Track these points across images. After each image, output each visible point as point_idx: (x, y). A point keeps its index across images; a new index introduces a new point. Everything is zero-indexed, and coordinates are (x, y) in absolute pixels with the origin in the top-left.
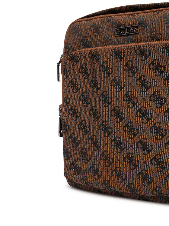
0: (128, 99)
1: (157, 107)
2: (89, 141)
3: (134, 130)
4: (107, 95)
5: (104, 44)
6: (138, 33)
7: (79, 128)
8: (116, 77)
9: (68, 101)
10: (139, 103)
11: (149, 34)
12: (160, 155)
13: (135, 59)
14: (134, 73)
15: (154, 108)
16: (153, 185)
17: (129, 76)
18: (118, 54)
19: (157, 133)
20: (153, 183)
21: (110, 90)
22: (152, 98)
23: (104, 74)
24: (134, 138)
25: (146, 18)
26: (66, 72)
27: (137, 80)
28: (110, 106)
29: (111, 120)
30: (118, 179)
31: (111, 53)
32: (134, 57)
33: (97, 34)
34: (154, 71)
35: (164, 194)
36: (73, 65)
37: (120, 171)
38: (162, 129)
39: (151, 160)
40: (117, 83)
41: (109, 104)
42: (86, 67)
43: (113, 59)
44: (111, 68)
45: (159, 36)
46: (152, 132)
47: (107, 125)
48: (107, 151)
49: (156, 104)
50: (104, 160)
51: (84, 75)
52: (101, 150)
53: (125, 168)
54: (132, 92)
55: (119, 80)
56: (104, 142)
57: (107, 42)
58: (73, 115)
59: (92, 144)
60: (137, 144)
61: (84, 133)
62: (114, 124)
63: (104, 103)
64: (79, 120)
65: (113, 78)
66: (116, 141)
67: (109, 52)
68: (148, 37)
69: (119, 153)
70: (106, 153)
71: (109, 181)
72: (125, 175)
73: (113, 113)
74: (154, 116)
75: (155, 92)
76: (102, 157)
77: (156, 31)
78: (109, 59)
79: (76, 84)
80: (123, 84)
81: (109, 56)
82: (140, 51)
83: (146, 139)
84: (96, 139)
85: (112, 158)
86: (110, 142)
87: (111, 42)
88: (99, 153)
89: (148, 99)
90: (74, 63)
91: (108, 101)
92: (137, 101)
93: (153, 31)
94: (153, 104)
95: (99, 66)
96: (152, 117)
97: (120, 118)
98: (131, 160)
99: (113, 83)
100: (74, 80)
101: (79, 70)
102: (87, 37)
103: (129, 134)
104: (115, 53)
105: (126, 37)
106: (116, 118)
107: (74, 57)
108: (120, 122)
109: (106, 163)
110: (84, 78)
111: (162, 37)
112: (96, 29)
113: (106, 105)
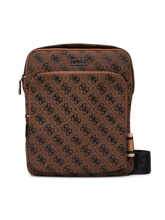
0: (83, 109)
1: (102, 114)
2: (53, 139)
3: (88, 130)
4: (67, 106)
5: (62, 70)
6: (87, 65)
7: (45, 130)
8: (74, 94)
9: (35, 111)
10: (91, 111)
11: (95, 66)
12: (105, 145)
13: (88, 82)
14: (87, 92)
15: (100, 114)
16: (101, 165)
17: (83, 93)
18: (75, 78)
19: (102, 130)
20: (100, 164)
21: (70, 103)
22: (99, 108)
23: (65, 91)
24: (87, 135)
25: (92, 55)
26: (33, 89)
27: (89, 96)
28: (70, 114)
29: (71, 124)
30: (76, 164)
31: (70, 77)
32: (86, 81)
33: (56, 62)
34: (100, 91)
35: (107, 170)
36: (39, 84)
37: (78, 158)
38: (106, 128)
39: (99, 149)
40: (75, 98)
41: (69, 112)
42: (50, 86)
43: (72, 81)
44: (70, 88)
45: (102, 68)
46: (99, 130)
47: (68, 127)
48: (68, 146)
49: (101, 112)
50: (65, 152)
51: (48, 91)
52: (63, 145)
53: (81, 156)
54: (85, 104)
55: (76, 96)
56: (66, 139)
57: (64, 69)
58: (39, 120)
59: (56, 141)
60: (90, 139)
61: (50, 133)
62: (73, 126)
63: (66, 112)
64: (45, 124)
65: (71, 95)
66: (75, 137)
67: (69, 76)
68: (94, 68)
69: (77, 146)
70: (67, 147)
71: (69, 166)
72: (82, 160)
73: (72, 119)
74: (100, 119)
75: (100, 104)
76: (64, 150)
77: (99, 65)
78: (68, 81)
79: (41, 98)
80: (79, 99)
81: (68, 79)
82: (91, 77)
83: (95, 135)
84: (59, 137)
85: (72, 150)
86: (70, 139)
87: (67, 69)
88: (61, 147)
89: (96, 109)
90: (40, 83)
91: (69, 110)
92: (90, 110)
93: (98, 64)
94: (99, 112)
95: (61, 86)
96: (99, 120)
97: (77, 122)
98: (85, 150)
99: (72, 98)
100: (40, 95)
101: (44, 88)
102: (48, 63)
103: (85, 133)
104: (73, 77)
105: (79, 66)
106: (75, 122)
107: (40, 78)
108: (77, 125)
109: (67, 154)
110: (48, 94)
111: (103, 68)
112: (55, 58)
113: (67, 113)
